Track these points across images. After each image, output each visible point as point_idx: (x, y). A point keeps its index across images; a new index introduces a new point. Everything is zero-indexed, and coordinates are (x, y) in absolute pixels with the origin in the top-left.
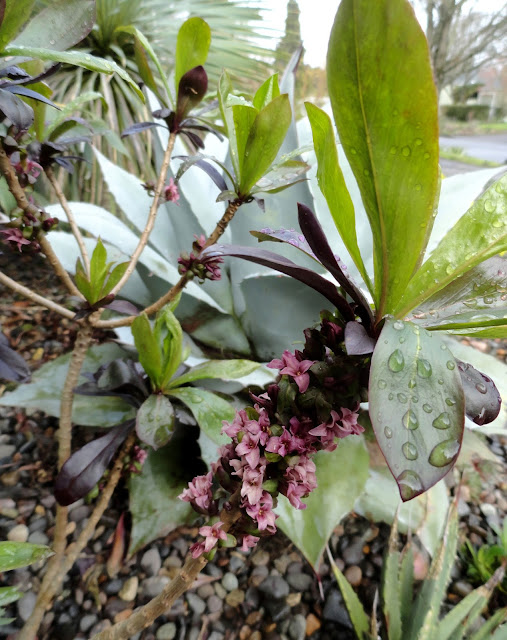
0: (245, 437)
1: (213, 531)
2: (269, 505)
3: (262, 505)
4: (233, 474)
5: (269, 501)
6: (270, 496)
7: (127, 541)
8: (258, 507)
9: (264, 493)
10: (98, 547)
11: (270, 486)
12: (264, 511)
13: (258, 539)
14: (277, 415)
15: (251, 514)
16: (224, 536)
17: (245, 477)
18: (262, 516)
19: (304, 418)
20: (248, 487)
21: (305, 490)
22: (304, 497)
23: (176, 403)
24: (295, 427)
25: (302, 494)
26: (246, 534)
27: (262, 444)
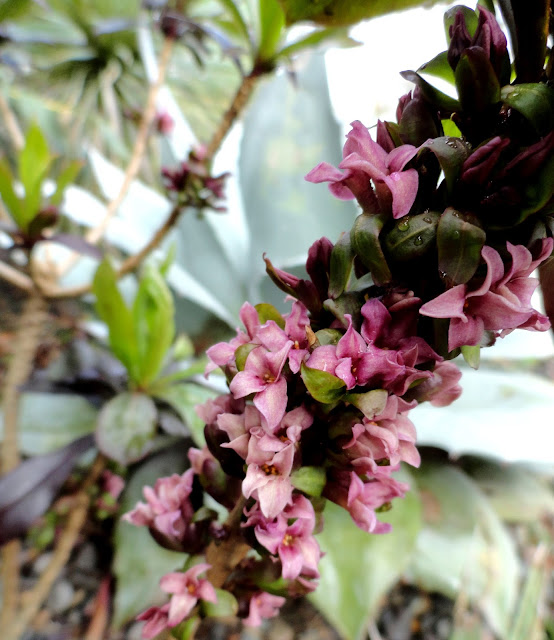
0: (254, 360)
1: (189, 583)
2: (306, 522)
3: (290, 522)
4: (224, 445)
5: (306, 514)
6: (308, 504)
7: (111, 610)
8: (282, 526)
9: (297, 495)
10: (75, 618)
11: (310, 480)
12: (295, 536)
13: (281, 601)
14: (329, 303)
15: (268, 542)
16: (209, 593)
17: (252, 454)
18: (292, 548)
19: (398, 296)
20: (260, 475)
21: (386, 491)
22: (380, 510)
23: (163, 406)
24: (376, 322)
25: (379, 503)
26: (257, 591)
27: (294, 368)
